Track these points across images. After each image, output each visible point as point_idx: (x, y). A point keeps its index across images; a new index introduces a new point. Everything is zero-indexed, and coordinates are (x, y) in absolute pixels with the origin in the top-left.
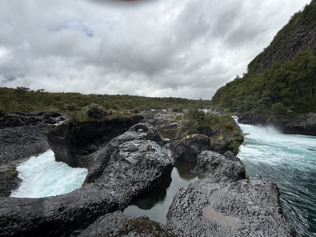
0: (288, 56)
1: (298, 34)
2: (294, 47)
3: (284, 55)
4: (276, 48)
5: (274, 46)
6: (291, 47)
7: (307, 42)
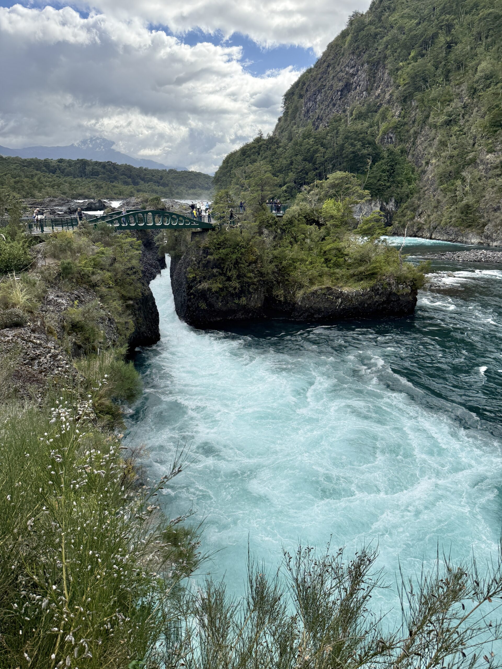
0: (334, 105)
1: (347, 69)
2: (342, 91)
3: (330, 102)
4: (322, 82)
5: (319, 76)
6: (338, 91)
7: (356, 88)
